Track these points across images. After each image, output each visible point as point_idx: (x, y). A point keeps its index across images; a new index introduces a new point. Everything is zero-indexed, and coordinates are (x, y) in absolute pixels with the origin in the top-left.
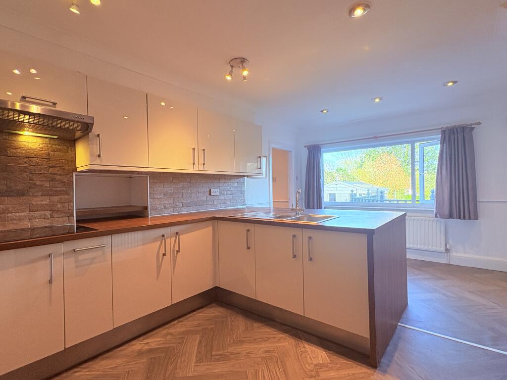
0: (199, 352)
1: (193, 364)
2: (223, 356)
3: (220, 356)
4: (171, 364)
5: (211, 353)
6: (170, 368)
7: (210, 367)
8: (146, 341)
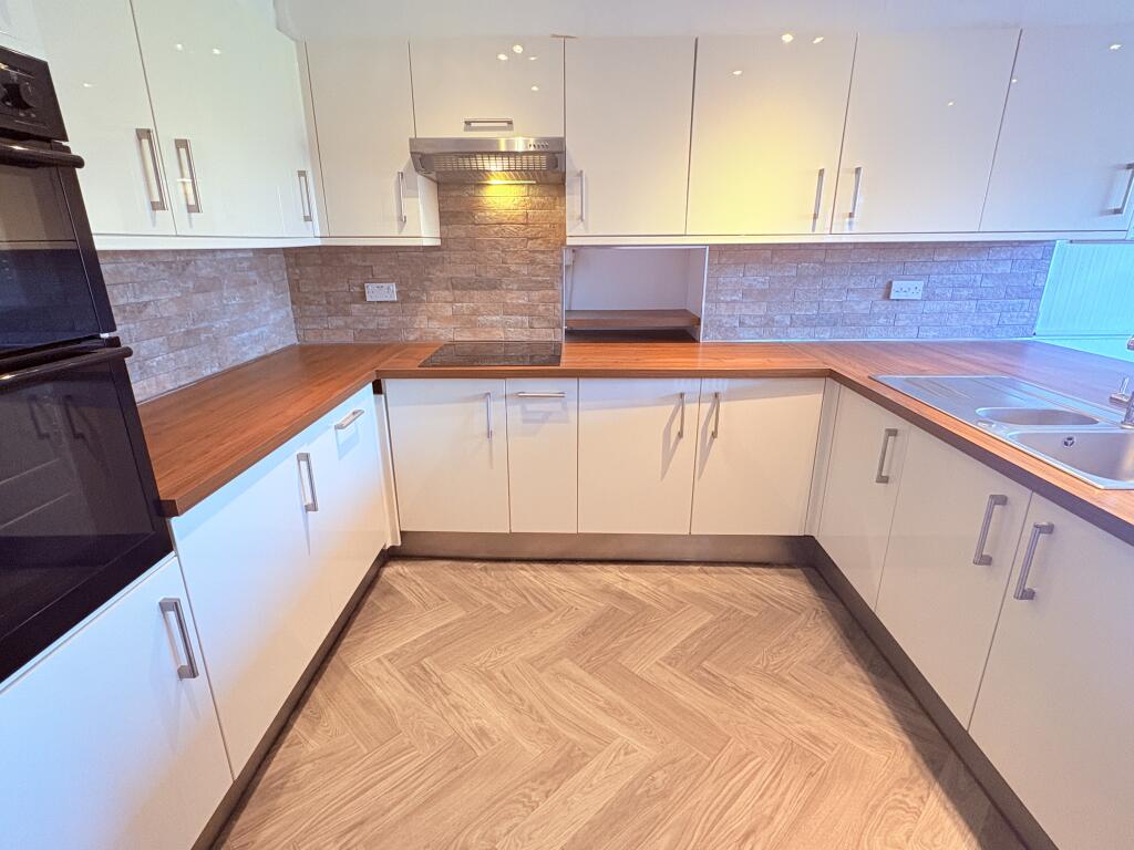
0: (683, 646)
1: (657, 659)
2: (717, 682)
3: (711, 678)
4: (627, 636)
5: (703, 661)
6: (622, 640)
7: (678, 682)
8: (627, 575)
